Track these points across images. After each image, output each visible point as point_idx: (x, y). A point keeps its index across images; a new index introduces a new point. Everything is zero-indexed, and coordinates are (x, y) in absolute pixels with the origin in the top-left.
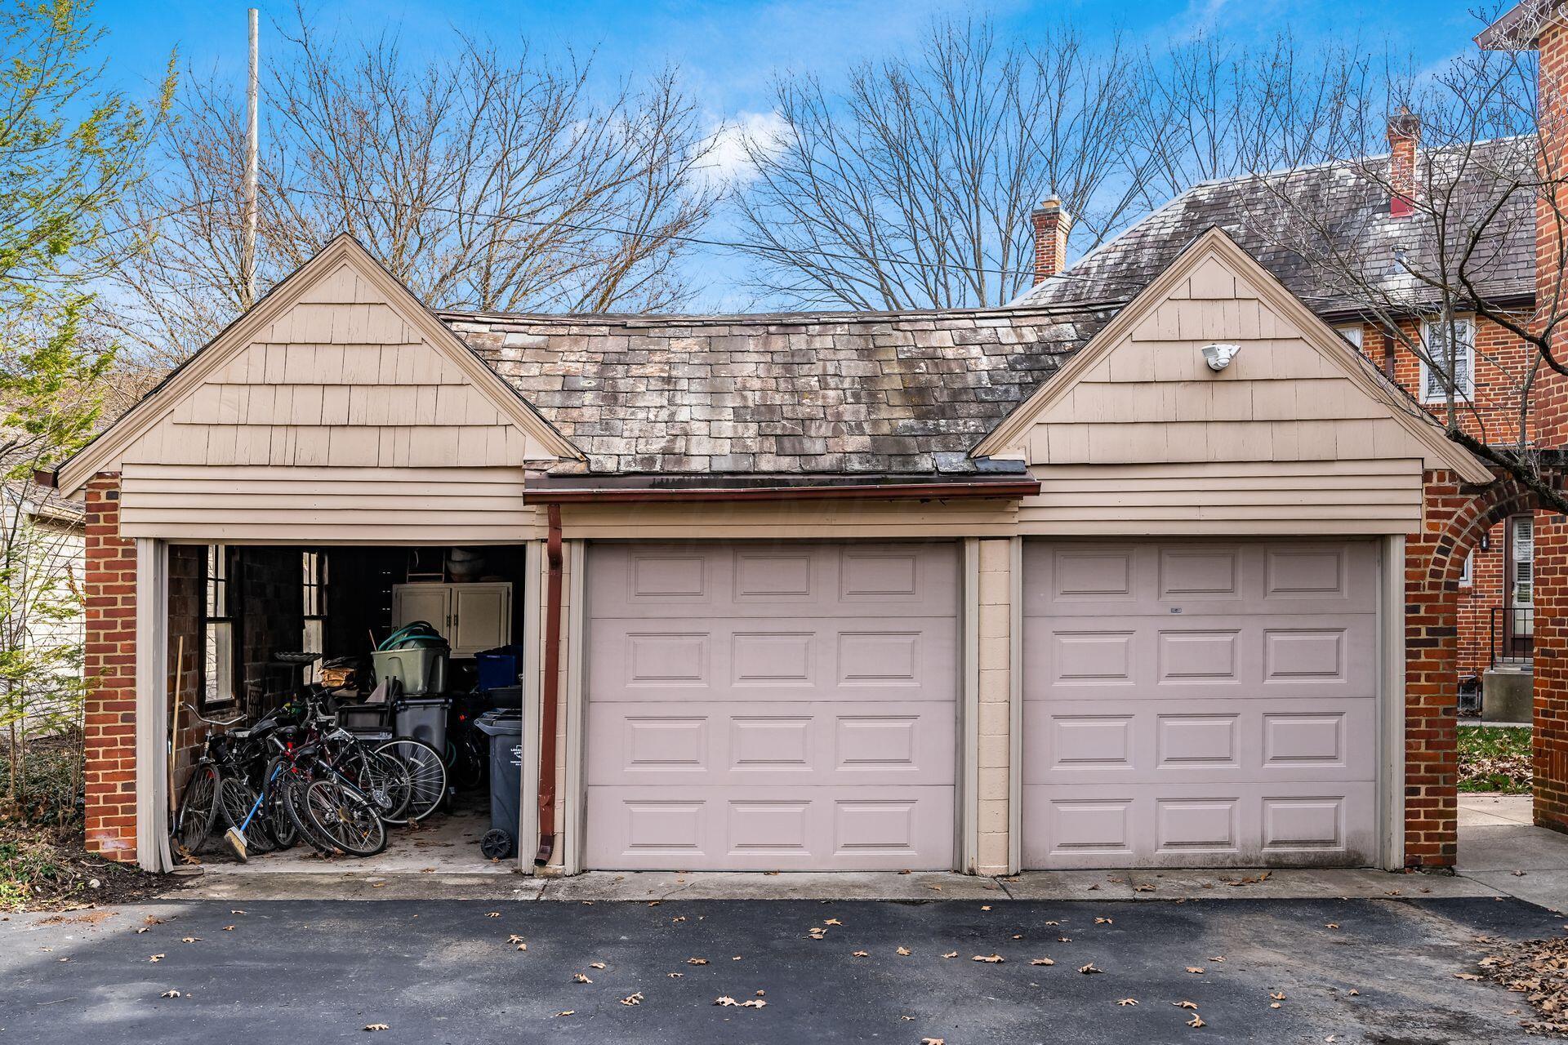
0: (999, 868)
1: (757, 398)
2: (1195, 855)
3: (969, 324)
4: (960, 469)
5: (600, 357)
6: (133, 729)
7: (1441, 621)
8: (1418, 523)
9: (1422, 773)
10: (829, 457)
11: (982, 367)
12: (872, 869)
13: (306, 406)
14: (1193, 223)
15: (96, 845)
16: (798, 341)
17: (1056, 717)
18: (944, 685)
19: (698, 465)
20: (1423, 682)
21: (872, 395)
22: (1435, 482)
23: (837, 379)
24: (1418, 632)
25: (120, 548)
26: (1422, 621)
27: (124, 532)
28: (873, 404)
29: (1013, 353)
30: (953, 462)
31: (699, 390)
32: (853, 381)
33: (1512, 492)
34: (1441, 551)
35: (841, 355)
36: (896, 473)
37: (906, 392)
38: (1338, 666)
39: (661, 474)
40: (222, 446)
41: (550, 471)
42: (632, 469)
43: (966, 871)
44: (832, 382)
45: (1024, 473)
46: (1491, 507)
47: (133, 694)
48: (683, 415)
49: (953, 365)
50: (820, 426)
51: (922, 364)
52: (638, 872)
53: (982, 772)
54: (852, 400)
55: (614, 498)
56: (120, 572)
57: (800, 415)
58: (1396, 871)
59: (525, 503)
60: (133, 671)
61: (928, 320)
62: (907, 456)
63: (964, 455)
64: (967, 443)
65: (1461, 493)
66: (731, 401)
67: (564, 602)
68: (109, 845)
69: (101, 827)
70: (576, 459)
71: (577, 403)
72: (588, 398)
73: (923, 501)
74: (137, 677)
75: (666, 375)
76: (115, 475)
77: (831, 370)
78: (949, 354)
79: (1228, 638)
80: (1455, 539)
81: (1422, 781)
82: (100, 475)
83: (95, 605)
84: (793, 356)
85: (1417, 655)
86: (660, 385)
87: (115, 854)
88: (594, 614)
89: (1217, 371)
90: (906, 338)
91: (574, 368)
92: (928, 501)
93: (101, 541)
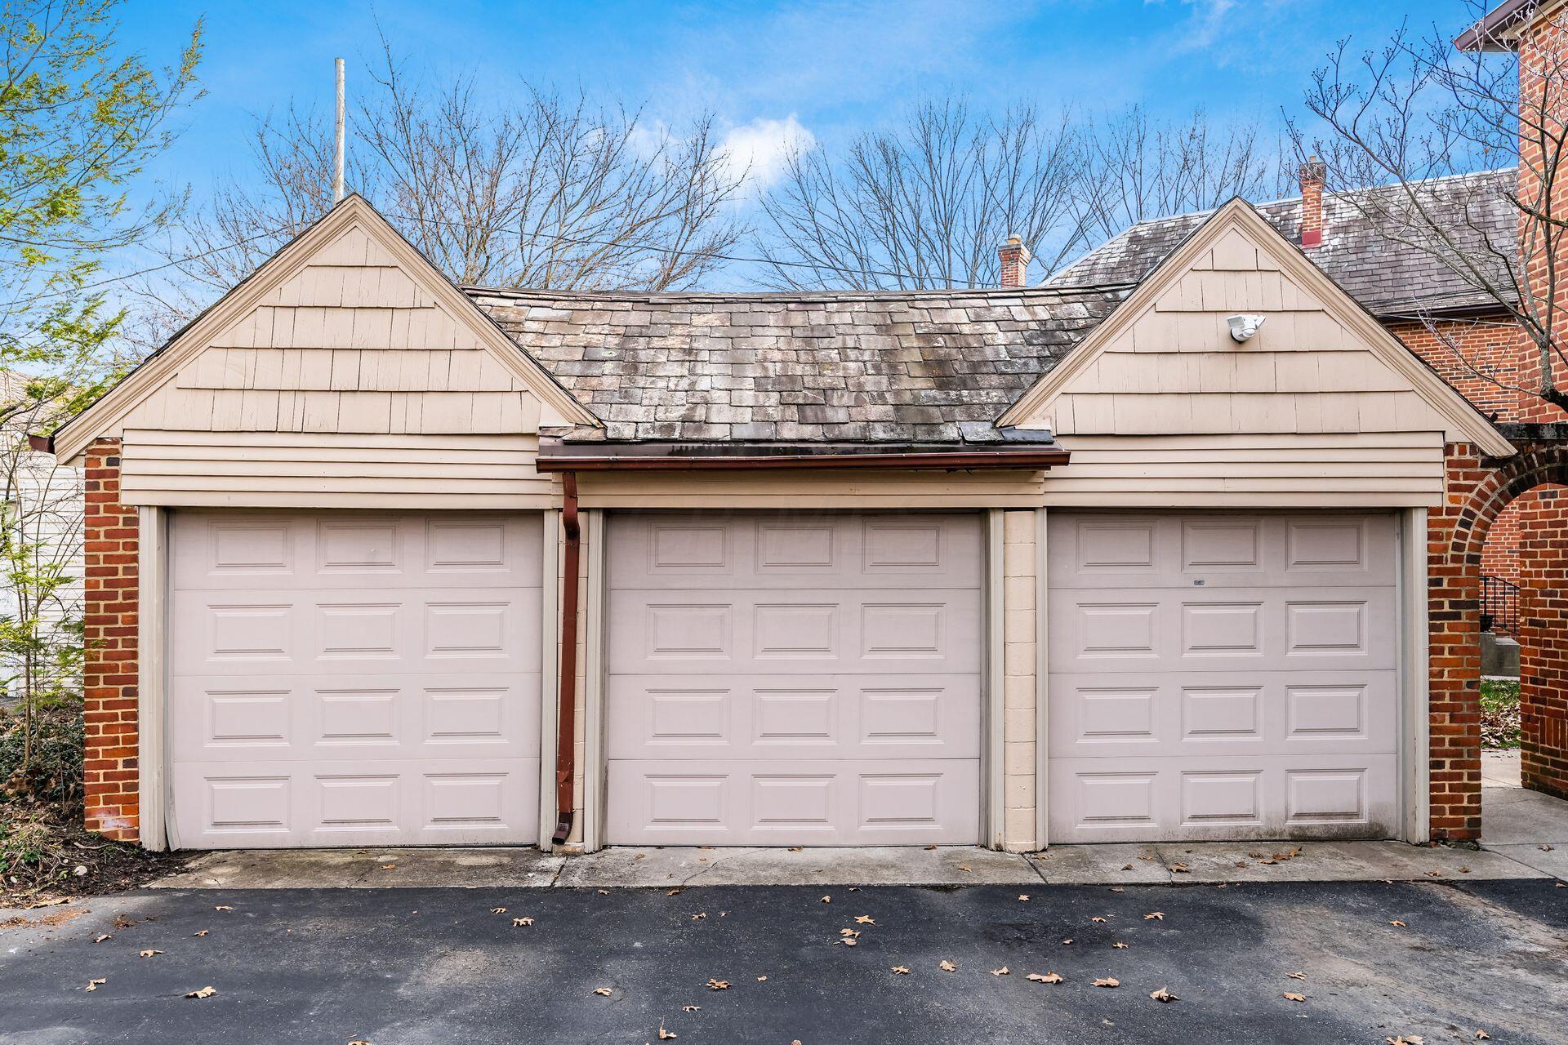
0: (1027, 844)
1: (778, 369)
2: (1220, 828)
3: (983, 303)
4: (987, 439)
5: (621, 330)
6: (135, 704)
7: (1463, 594)
8: (1440, 495)
9: (1447, 746)
10: (853, 425)
11: (999, 342)
12: (898, 844)
13: (314, 371)
14: (1136, 253)
15: (96, 824)
16: (817, 317)
17: (1081, 690)
18: (970, 658)
19: (718, 432)
20: (1446, 655)
21: (893, 367)
22: (1456, 456)
23: (856, 351)
24: (1441, 605)
25: (121, 516)
26: (1445, 594)
27: (125, 499)
28: (894, 375)
29: (1028, 330)
30: (980, 431)
31: (720, 360)
32: (873, 354)
33: (1531, 466)
34: (1464, 524)
35: (860, 330)
36: (922, 442)
37: (925, 364)
38: (1359, 639)
39: (681, 442)
40: (227, 411)
41: (565, 438)
42: (650, 436)
43: (993, 847)
44: (852, 354)
45: (1051, 443)
46: (1511, 481)
47: (135, 667)
48: (704, 384)
49: (971, 340)
50: (842, 395)
51: (940, 339)
52: (659, 847)
53: (1009, 747)
54: (873, 372)
55: (631, 466)
56: (121, 541)
57: (821, 386)
58: (1421, 845)
59: (539, 471)
60: (135, 643)
61: (943, 299)
62: (931, 426)
63: (990, 424)
64: (992, 413)
65: (1481, 467)
66: (752, 372)
67: (582, 572)
68: (109, 823)
69: (101, 805)
70: (593, 426)
71: (597, 372)
72: (608, 367)
73: (949, 470)
74: (139, 650)
75: (687, 347)
76: (115, 441)
77: (850, 343)
78: (966, 329)
79: (1251, 610)
80: (1476, 512)
81: (1447, 754)
82: (100, 440)
83: (95, 575)
84: (812, 330)
85: (1440, 628)
86: (681, 356)
87: (116, 833)
88: (614, 585)
89: (1240, 343)
90: (922, 315)
91: (595, 339)
92: (955, 470)
93: (101, 509)
